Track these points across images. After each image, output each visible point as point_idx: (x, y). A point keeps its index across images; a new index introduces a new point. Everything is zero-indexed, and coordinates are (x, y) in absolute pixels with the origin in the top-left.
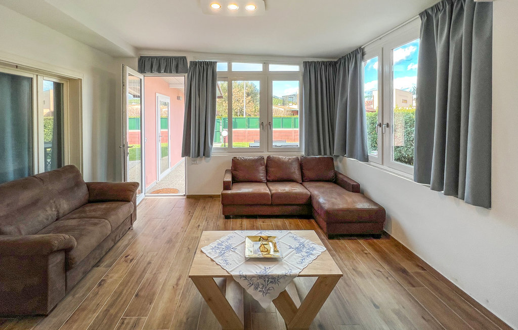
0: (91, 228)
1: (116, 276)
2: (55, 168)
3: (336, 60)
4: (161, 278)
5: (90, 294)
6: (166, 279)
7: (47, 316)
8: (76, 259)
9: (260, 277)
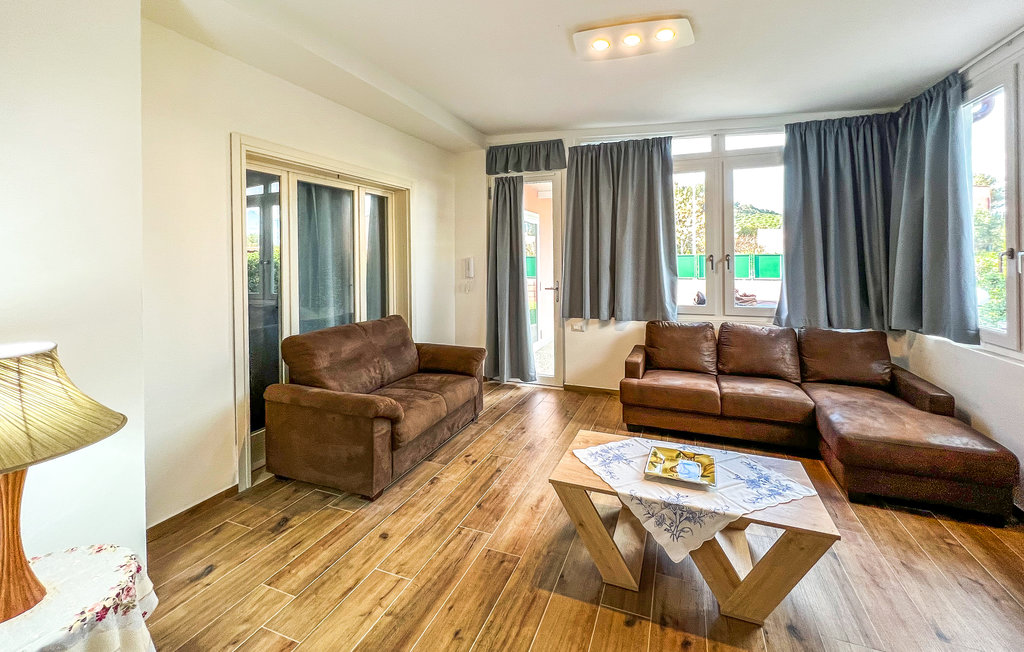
0: (421, 402)
1: (453, 477)
2: (378, 317)
3: (896, 109)
4: (515, 492)
5: (420, 490)
6: (521, 496)
7: (371, 500)
8: (404, 436)
9: (667, 505)
